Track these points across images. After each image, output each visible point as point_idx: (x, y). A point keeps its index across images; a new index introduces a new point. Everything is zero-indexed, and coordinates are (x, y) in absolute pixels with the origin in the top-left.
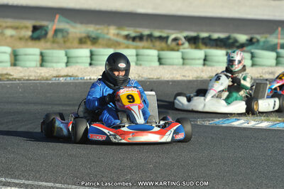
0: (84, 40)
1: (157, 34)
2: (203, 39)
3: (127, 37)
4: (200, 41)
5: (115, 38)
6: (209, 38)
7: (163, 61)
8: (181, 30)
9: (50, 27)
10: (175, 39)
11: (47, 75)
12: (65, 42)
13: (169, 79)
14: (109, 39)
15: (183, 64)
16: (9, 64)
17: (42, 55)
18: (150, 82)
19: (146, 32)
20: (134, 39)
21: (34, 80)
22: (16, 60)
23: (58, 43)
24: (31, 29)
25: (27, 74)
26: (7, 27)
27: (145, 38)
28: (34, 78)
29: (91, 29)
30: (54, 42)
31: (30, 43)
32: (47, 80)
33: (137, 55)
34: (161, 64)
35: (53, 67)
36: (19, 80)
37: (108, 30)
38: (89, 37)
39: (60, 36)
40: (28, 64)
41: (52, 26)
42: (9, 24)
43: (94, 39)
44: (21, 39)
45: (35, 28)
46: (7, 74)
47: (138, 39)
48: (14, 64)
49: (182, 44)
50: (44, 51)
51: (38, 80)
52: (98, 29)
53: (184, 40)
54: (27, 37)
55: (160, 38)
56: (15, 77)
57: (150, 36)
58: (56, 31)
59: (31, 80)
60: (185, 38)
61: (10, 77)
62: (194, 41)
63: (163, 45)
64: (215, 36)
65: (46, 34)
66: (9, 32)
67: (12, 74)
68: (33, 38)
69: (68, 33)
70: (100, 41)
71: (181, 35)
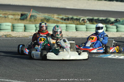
0: (43, 20)
1: (75, 17)
2: (95, 20)
3: (62, 19)
4: (94, 20)
5: (57, 19)
6: (98, 19)
7: (78, 29)
8: (86, 16)
9: (28, 14)
10: (83, 20)
11: (27, 35)
12: (35, 21)
13: (81, 37)
14: (54, 20)
15: (87, 31)
16: (11, 30)
17: (25, 26)
18: (72, 38)
19: (70, 17)
20: (65, 20)
21: (22, 37)
22: (13, 28)
23: (32, 21)
24: (20, 15)
25: (18, 35)
26: (10, 14)
27: (70, 19)
28: (21, 36)
29: (46, 15)
30: (30, 21)
31: (20, 21)
32: (27, 37)
33: (66, 27)
34: (77, 31)
35: (29, 32)
36: (15, 37)
37: (54, 16)
38: (45, 19)
39: (33, 18)
40: (19, 30)
41: (29, 14)
42: (10, 13)
43: (48, 19)
44: (16, 19)
45: (22, 15)
46: (9, 35)
47: (67, 20)
48: (13, 30)
49: (86, 22)
50: (26, 25)
51: (23, 37)
52: (49, 16)
53: (87, 20)
54: (18, 19)
55: (77, 19)
56: (13, 36)
57: (72, 18)
58: (31, 16)
59: (20, 37)
60: (87, 19)
61: (11, 36)
62: (91, 21)
63: (78, 22)
64: (101, 18)
65: (27, 17)
66: (10, 17)
67: (12, 34)
68: (21, 19)
69: (36, 17)
70: (50, 20)
71: (86, 18)
